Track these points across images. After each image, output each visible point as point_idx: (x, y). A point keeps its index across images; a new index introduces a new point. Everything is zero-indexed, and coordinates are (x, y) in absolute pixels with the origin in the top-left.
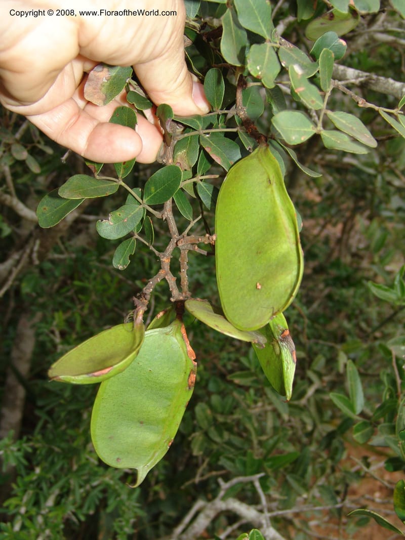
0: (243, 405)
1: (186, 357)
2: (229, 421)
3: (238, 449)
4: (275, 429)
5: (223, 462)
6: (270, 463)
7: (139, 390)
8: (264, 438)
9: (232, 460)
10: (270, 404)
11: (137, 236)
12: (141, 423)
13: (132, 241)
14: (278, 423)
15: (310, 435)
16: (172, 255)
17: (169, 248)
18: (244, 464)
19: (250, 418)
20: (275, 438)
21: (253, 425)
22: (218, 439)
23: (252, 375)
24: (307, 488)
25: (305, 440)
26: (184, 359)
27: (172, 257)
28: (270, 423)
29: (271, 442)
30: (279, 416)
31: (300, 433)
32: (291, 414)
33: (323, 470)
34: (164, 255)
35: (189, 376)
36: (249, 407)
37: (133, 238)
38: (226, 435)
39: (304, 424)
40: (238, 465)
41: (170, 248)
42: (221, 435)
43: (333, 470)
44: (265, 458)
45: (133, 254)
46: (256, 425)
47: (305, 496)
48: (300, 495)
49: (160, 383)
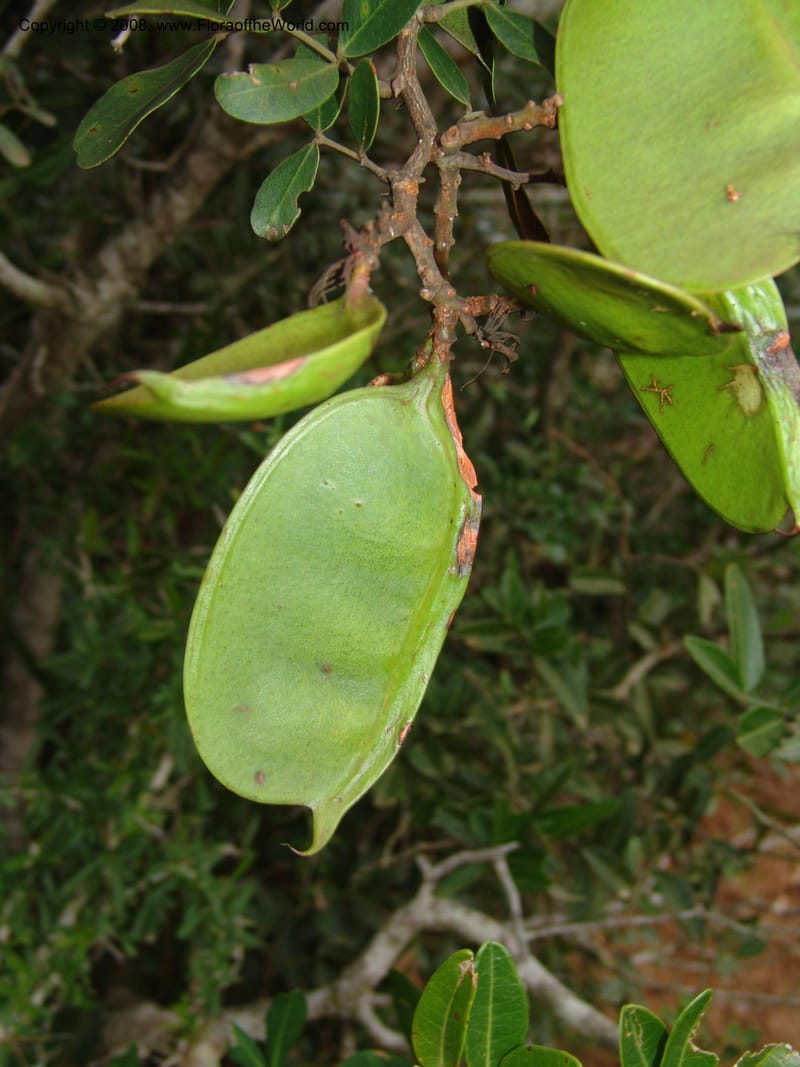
0: (488, 697)
1: (454, 478)
2: (455, 730)
3: (474, 792)
4: (560, 750)
5: (440, 819)
6: (547, 823)
7: (324, 566)
8: (533, 769)
9: (463, 817)
10: (550, 695)
11: (321, 139)
12: (326, 670)
13: (309, 152)
14: (565, 737)
15: (637, 763)
16: (423, 175)
17: (414, 161)
18: (488, 824)
19: (502, 725)
20: (561, 768)
21: (508, 740)
22: (429, 770)
23: (506, 628)
24: (629, 878)
25: (628, 774)
26: (450, 479)
27: (423, 180)
28: (546, 739)
29: (550, 777)
30: (566, 722)
31: (616, 759)
32: (593, 719)
33: (664, 838)
34: (402, 177)
35: (461, 532)
36: (498, 701)
37: (312, 147)
38: (449, 763)
39: (624, 740)
40: (476, 827)
41: (418, 162)
42: (436, 761)
43: (688, 838)
44: (537, 813)
45: (309, 189)
46: (516, 740)
47: (624, 893)
48: (612, 894)
49: (385, 545)
